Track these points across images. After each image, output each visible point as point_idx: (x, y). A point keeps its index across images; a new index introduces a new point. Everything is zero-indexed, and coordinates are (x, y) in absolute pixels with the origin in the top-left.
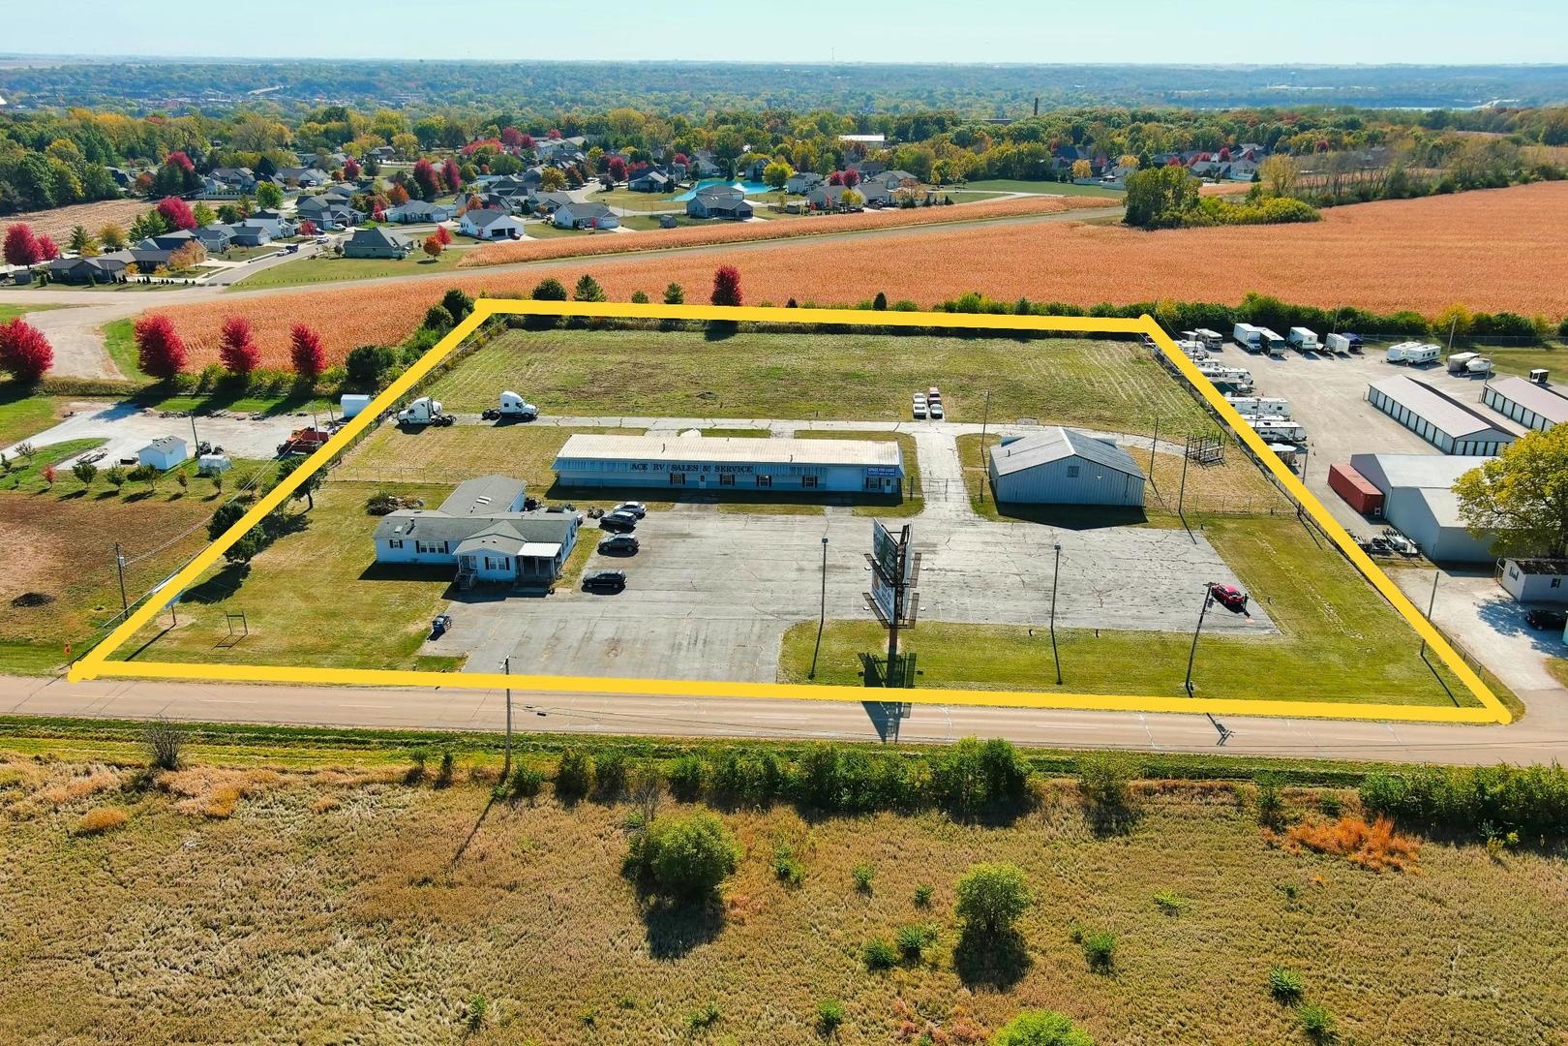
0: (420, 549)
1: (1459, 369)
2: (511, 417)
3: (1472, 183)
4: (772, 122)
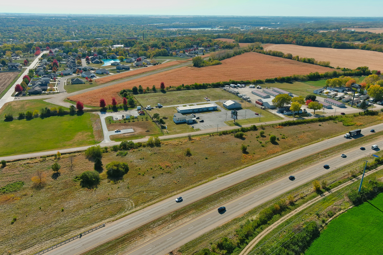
0: (180, 121)
1: (258, 88)
2: (160, 107)
3: (236, 53)
4: (95, 42)
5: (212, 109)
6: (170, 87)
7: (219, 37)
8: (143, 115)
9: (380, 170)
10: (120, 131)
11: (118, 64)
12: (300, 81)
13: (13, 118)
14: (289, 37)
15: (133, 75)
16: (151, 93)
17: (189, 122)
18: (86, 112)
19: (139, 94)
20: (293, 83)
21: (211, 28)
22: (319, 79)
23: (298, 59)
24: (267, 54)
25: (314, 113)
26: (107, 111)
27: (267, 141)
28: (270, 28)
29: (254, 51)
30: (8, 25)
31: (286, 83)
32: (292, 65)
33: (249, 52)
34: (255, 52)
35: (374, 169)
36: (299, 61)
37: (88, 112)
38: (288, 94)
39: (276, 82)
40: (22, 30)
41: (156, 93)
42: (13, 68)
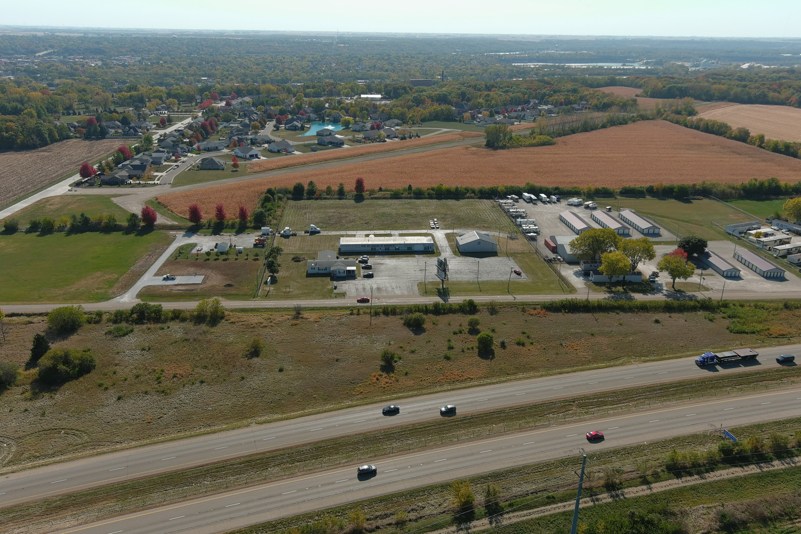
0: (319, 269)
1: (587, 207)
2: (314, 233)
3: (614, 122)
4: (330, 87)
5: (422, 249)
6: (381, 190)
7: (612, 83)
8: (260, 247)
9: (710, 483)
10: (173, 279)
11: (330, 134)
12: (714, 199)
13: (18, 229)
14: (785, 88)
15: (335, 159)
16: (327, 200)
17: (338, 275)
18: (160, 229)
19: (304, 199)
20: (691, 202)
21: (621, 64)
22: (774, 197)
23: (761, 142)
24: (691, 127)
25: (673, 287)
26: (201, 231)
27: (470, 347)
28: (768, 67)
29: (664, 119)
30: (221, 53)
31: (673, 200)
32: (738, 156)
33: (651, 119)
34: (667, 120)
35: (696, 477)
36: (761, 147)
37: (161, 231)
38: (618, 229)
39: (647, 197)
40: (237, 61)
41: (343, 200)
42: (130, 132)
